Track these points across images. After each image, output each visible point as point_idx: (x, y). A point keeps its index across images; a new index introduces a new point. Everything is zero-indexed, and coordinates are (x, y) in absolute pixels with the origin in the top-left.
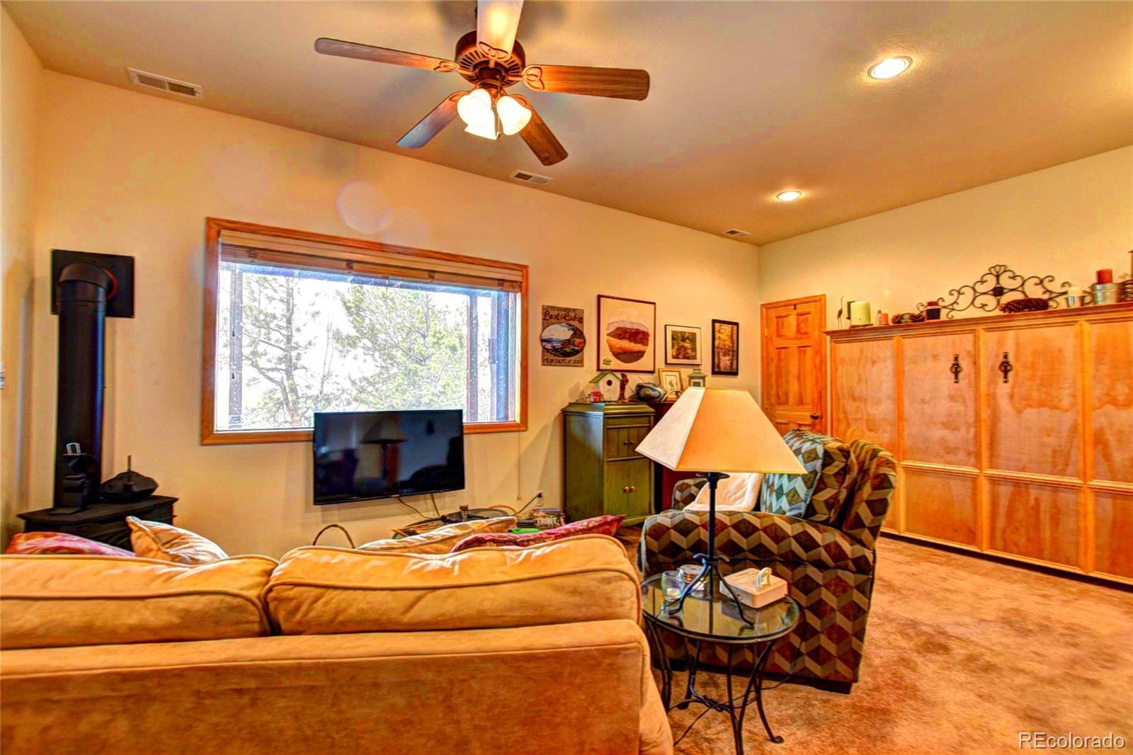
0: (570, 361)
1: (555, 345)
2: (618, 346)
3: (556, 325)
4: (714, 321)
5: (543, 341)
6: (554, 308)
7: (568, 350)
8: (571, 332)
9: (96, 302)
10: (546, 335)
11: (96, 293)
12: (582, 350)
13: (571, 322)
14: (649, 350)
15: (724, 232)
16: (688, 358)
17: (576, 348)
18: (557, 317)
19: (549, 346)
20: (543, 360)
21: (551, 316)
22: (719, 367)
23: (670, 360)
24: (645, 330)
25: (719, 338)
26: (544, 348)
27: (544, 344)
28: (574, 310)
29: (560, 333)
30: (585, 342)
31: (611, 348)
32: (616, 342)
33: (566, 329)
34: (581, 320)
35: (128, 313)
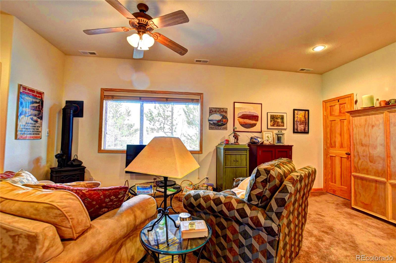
0: (221, 128)
1: (214, 122)
2: (243, 122)
3: (215, 115)
4: (294, 110)
5: (209, 120)
6: (214, 108)
7: (220, 124)
8: (221, 117)
9: (70, 114)
10: (211, 118)
11: (70, 111)
12: (226, 123)
13: (221, 113)
14: (259, 123)
15: (298, 70)
16: (279, 126)
17: (224, 123)
18: (215, 111)
19: (212, 122)
20: (209, 128)
21: (212, 111)
22: (297, 129)
23: (269, 127)
24: (257, 115)
25: (297, 117)
26: (210, 123)
27: (210, 121)
28: (223, 108)
29: (217, 117)
30: (228, 121)
31: (240, 122)
32: (242, 120)
33: (219, 116)
34: (226, 112)
35: (82, 116)
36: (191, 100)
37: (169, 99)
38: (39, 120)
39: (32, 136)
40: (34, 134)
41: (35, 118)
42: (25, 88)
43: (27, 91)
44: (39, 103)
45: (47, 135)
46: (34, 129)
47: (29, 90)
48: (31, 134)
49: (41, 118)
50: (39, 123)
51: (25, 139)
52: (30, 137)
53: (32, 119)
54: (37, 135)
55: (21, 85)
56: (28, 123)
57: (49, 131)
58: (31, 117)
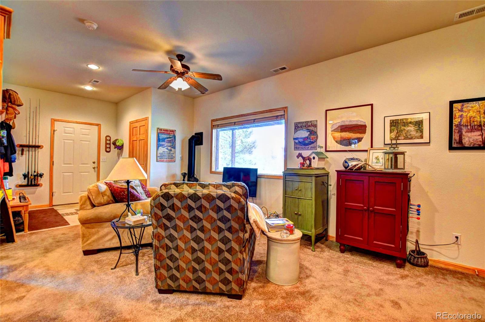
0: (308, 147)
1: (299, 140)
3: (300, 131)
4: (452, 103)
5: (294, 139)
6: (299, 123)
7: (307, 142)
8: (309, 133)
9: (192, 143)
10: (296, 136)
11: (193, 141)
12: (316, 141)
13: (308, 128)
14: (366, 137)
16: (411, 139)
17: (311, 141)
18: (301, 127)
19: (297, 141)
20: (295, 148)
21: (298, 127)
22: (460, 141)
23: (388, 141)
24: (364, 124)
26: (295, 142)
27: (295, 140)
28: (311, 122)
29: (304, 134)
30: (317, 137)
31: (334, 138)
32: (338, 135)
33: (306, 132)
34: (315, 126)
35: (202, 144)
36: (276, 117)
37: (256, 120)
38: (173, 149)
39: (168, 160)
40: (169, 159)
41: (169, 148)
42: (161, 130)
43: (162, 131)
44: (172, 137)
45: (180, 159)
46: (169, 155)
47: (164, 130)
48: (167, 159)
49: (174, 148)
50: (173, 151)
51: (163, 161)
52: (167, 161)
53: (167, 149)
54: (172, 159)
55: (158, 128)
56: (165, 152)
57: (182, 156)
58: (166, 147)
